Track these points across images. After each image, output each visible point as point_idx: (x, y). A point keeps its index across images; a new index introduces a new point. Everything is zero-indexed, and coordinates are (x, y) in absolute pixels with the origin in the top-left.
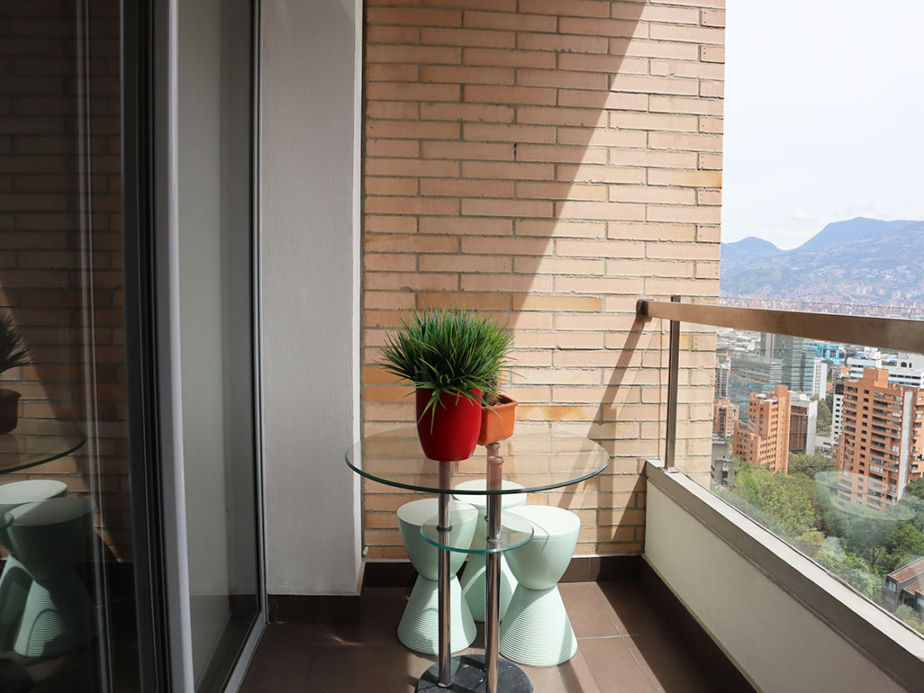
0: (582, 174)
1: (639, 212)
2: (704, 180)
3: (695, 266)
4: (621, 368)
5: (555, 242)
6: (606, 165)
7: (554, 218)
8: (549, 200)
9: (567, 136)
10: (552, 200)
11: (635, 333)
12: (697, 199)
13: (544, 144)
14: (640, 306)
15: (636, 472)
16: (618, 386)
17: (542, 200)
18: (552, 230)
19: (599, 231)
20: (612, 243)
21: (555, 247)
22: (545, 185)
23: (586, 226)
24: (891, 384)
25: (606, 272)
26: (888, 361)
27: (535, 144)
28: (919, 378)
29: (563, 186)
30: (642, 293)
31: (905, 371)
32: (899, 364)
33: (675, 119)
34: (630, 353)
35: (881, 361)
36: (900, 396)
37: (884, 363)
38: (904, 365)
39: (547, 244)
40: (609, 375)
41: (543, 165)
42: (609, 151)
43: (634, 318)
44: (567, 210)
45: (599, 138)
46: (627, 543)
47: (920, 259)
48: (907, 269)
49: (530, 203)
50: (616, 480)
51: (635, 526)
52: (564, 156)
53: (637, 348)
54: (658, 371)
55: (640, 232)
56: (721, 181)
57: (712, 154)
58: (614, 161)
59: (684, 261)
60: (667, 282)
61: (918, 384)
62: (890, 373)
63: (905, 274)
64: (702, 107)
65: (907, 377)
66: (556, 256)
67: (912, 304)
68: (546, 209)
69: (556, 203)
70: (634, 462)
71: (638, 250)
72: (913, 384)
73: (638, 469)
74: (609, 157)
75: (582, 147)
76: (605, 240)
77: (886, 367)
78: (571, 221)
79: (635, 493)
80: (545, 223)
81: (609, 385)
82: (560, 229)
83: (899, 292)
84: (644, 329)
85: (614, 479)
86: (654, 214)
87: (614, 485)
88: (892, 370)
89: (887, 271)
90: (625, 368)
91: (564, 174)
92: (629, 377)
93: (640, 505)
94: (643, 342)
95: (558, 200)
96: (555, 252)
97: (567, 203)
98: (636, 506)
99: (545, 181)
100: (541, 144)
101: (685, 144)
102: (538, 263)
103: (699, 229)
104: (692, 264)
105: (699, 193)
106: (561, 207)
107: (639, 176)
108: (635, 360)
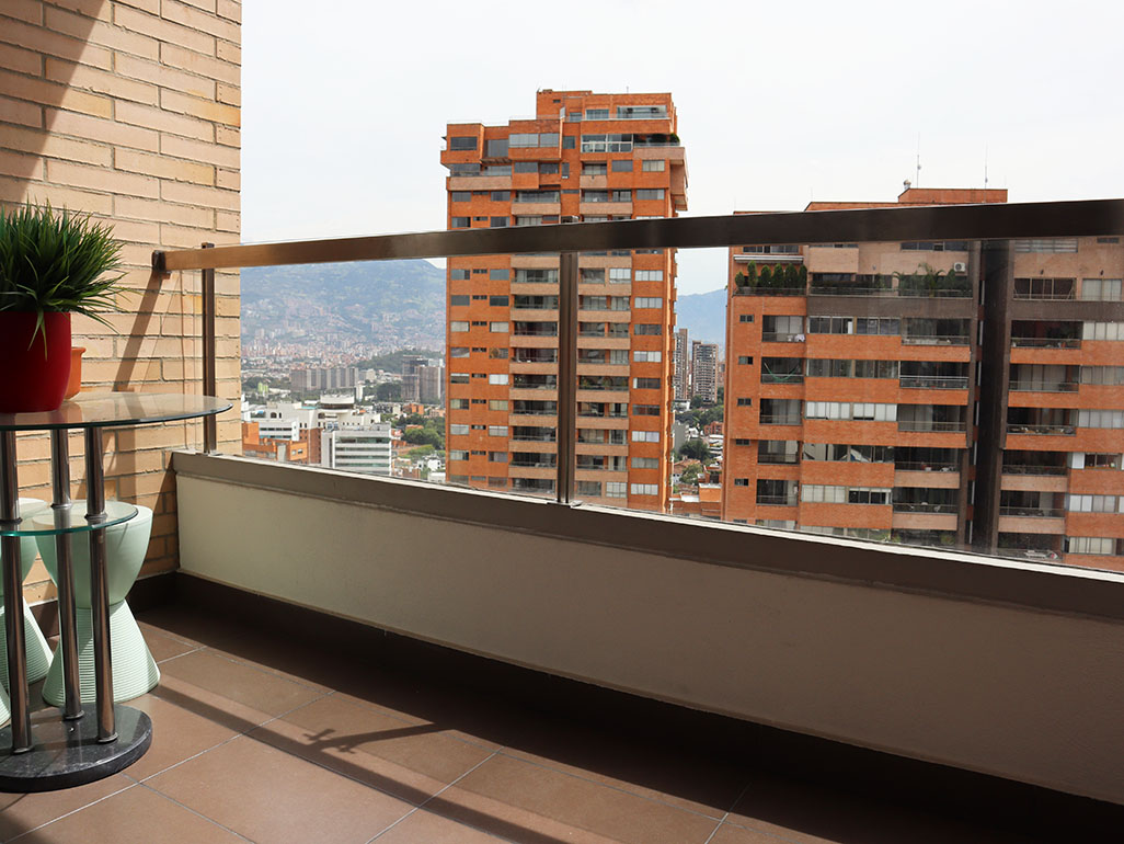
0: (80, 78)
1: (151, 141)
2: (222, 115)
3: (215, 215)
4: (137, 336)
5: (46, 163)
6: (111, 72)
7: (44, 130)
8: (36, 103)
9: (58, 20)
10: (41, 105)
11: (152, 291)
12: (215, 136)
13: (26, 23)
14: (156, 259)
15: (161, 468)
16: (135, 359)
17: (25, 101)
18: (41, 145)
19: (103, 157)
20: (120, 175)
21: (47, 169)
22: (30, 82)
23: (87, 147)
24: (262, 440)
25: (114, 210)
26: (256, 412)
27: (13, 19)
28: (290, 429)
29: (55, 88)
30: (158, 242)
31: (275, 423)
32: (268, 415)
33: (191, 34)
34: (146, 318)
35: (249, 413)
36: (272, 452)
37: (253, 416)
38: (274, 415)
39: (35, 164)
40: (122, 345)
41: (25, 52)
42: (114, 54)
43: (148, 274)
44: (61, 122)
45: (99, 34)
46: (158, 559)
47: (282, 292)
48: (269, 303)
49: (9, 102)
50: (139, 481)
51: (165, 536)
52: (56, 47)
53: (155, 310)
54: (179, 340)
55: (153, 165)
56: (239, 120)
57: (230, 86)
58: (121, 69)
59: (203, 208)
60: (187, 232)
61: (290, 437)
62: (261, 426)
63: (268, 311)
64: (219, 28)
65: (278, 429)
66: (46, 181)
67: (276, 344)
68: (33, 116)
69: (48, 109)
70: (159, 455)
71: (151, 189)
72: (285, 437)
73: (164, 464)
74: (114, 63)
75: (80, 41)
76: (112, 170)
77: (256, 420)
78: (68, 137)
79: (163, 494)
80: (31, 135)
81: (123, 359)
82: (53, 146)
83: (263, 330)
84: (162, 288)
85: (137, 480)
86: (170, 146)
87: (137, 487)
88: (262, 422)
89: (248, 305)
90: (141, 337)
91: (55, 72)
92: (147, 349)
93: (169, 509)
94: (162, 304)
95: (49, 106)
96: (46, 176)
97: (60, 112)
98: (164, 511)
99: (29, 76)
100: (22, 21)
101: (203, 67)
102: (23, 189)
103: (218, 171)
104: (212, 212)
105: (218, 129)
106: (53, 118)
107: (150, 96)
108: (153, 327)
